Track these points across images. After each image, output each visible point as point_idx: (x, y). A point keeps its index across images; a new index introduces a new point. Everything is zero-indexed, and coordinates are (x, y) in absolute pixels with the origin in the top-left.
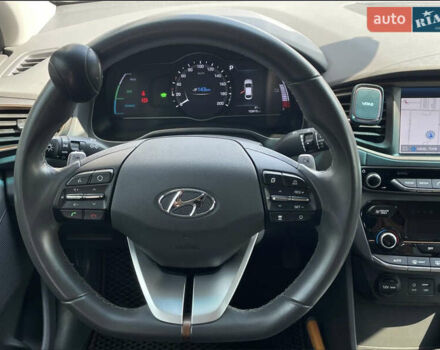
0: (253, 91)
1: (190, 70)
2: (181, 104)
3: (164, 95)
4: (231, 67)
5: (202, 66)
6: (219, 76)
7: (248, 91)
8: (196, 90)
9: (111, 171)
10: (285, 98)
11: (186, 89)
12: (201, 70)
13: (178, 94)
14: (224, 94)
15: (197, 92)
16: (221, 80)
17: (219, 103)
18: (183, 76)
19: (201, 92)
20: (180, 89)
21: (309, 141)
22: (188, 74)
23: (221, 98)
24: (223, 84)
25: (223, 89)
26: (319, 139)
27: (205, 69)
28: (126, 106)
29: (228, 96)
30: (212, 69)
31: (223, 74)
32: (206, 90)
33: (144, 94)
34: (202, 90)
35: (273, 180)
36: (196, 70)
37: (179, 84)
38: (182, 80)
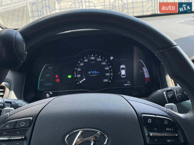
0: (126, 72)
1: (86, 61)
2: (81, 82)
3: (70, 77)
4: (112, 58)
5: (93, 58)
6: (104, 63)
7: (123, 72)
8: (90, 72)
9: (31, 118)
10: (147, 75)
11: (84, 72)
12: (92, 60)
13: (79, 76)
14: (108, 74)
15: (91, 74)
16: (105, 66)
17: (105, 80)
18: (82, 64)
19: (93, 74)
20: (80, 73)
21: (170, 96)
22: (85, 63)
23: (106, 77)
24: (107, 68)
25: (107, 71)
26: (177, 93)
27: (95, 60)
28: (46, 84)
29: (111, 75)
30: (100, 60)
31: (107, 62)
32: (96, 72)
33: (57, 76)
34: (93, 72)
35: (150, 121)
36: (90, 60)
37: (79, 70)
38: (81, 67)
